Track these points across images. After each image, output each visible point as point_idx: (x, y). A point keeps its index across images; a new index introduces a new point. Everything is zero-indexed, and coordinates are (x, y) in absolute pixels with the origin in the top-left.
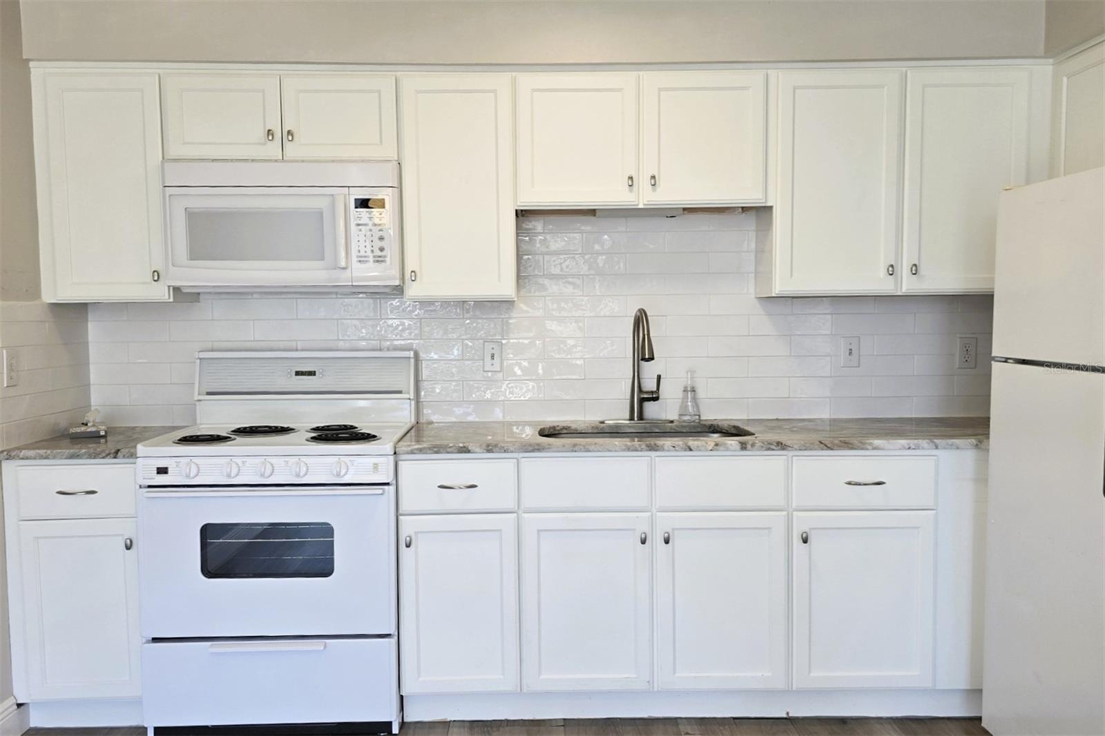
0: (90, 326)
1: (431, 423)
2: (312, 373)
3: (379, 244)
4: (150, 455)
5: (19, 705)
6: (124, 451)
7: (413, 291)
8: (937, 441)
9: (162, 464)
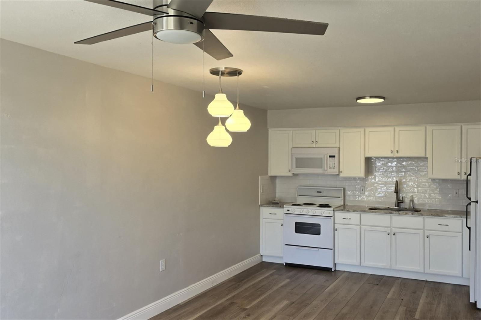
0: (277, 180)
1: (348, 205)
2: (321, 192)
3: (334, 165)
4: (286, 207)
5: (261, 256)
6: (282, 206)
7: (341, 175)
8: (462, 216)
9: (288, 209)
